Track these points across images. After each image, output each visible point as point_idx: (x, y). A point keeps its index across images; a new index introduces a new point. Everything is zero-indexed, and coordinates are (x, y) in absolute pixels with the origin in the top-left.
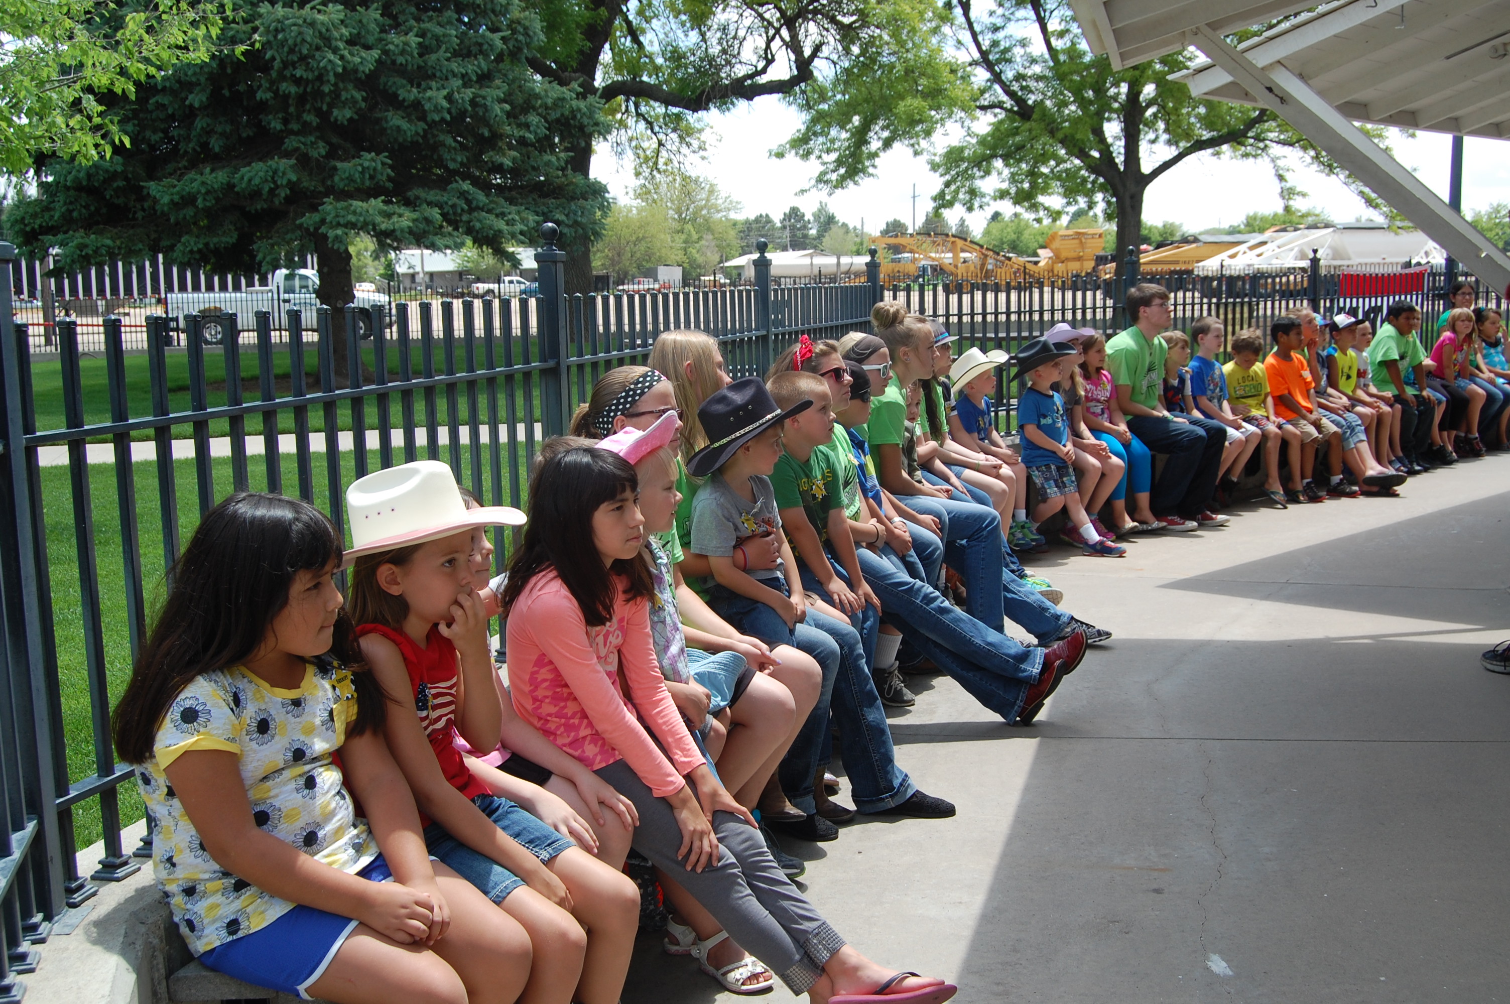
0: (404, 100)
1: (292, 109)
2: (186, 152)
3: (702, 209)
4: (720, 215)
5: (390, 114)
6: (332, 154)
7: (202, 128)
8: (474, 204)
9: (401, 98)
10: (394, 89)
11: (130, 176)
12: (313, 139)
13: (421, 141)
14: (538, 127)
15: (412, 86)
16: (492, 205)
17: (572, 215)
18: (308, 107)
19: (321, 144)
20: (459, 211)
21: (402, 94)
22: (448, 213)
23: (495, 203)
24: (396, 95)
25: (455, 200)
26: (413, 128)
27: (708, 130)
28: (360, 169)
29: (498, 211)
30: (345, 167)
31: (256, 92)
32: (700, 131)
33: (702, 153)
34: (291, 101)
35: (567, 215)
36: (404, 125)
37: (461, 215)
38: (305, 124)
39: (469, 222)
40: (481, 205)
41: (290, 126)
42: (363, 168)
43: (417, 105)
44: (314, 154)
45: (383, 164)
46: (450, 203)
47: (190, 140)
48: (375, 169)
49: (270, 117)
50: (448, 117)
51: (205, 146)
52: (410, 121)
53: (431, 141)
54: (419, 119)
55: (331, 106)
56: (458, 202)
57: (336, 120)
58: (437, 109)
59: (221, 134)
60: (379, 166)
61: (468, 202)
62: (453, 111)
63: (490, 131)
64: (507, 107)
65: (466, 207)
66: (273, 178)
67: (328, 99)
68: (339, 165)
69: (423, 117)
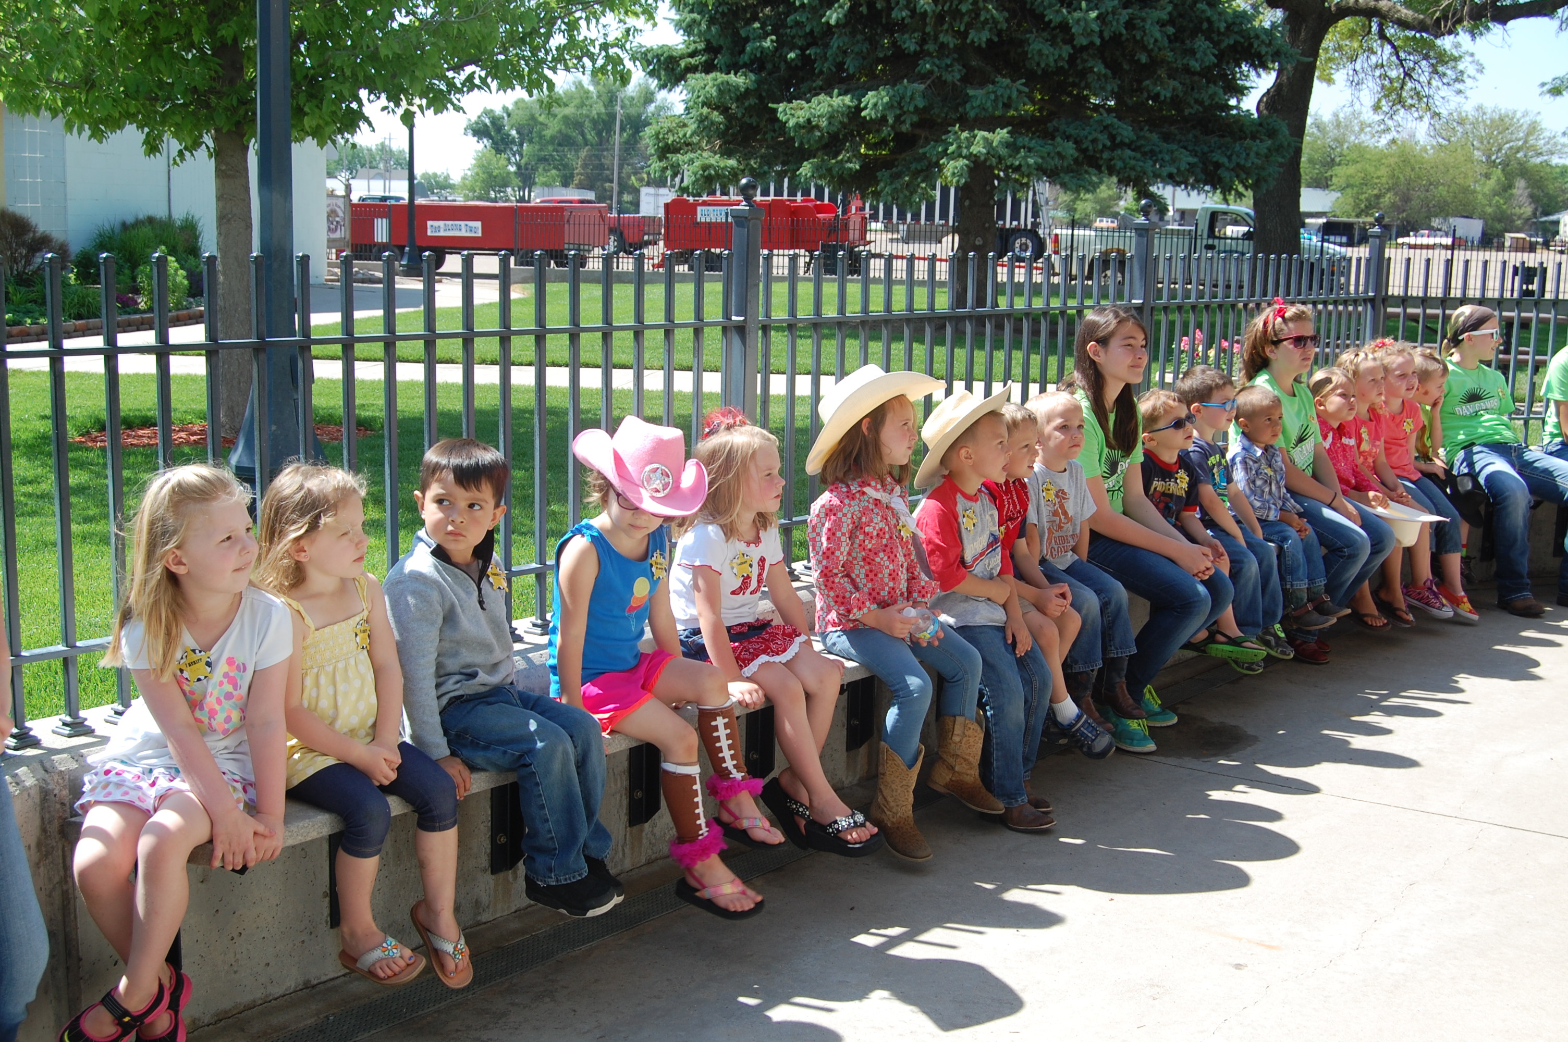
0: (1050, 21)
1: (928, 29)
2: (821, 72)
3: (1518, 150)
4: (1539, 160)
5: (1031, 37)
6: (966, 80)
7: (839, 47)
8: (1118, 139)
9: (1047, 19)
10: (1041, 9)
11: (764, 94)
12: (949, 62)
13: (1066, 66)
14: (1205, 54)
15: (1062, 6)
16: (1142, 142)
17: (1234, 157)
18: (945, 27)
19: (957, 67)
20: (1100, 147)
21: (1050, 16)
22: (1087, 149)
23: (1144, 137)
24: (1043, 16)
25: (1095, 135)
26: (1057, 53)
27: (1468, 59)
28: (992, 97)
29: (1147, 149)
30: (978, 96)
31: (893, 9)
32: (1456, 59)
33: (1458, 86)
34: (928, 20)
35: (1230, 158)
36: (1047, 49)
37: (1102, 151)
38: (943, 46)
39: (1111, 160)
40: (1127, 141)
41: (926, 47)
42: (996, 96)
43: (1064, 27)
44: (948, 77)
45: (1020, 92)
46: (1090, 138)
47: (826, 59)
48: (1010, 98)
49: (906, 36)
50: (1098, 42)
51: (840, 66)
52: (1053, 44)
53: (1080, 67)
54: (1065, 42)
55: (969, 26)
56: (1100, 136)
57: (973, 42)
58: (1088, 33)
59: (857, 53)
60: (1015, 95)
61: (1112, 138)
62: (1106, 35)
63: (1150, 56)
64: (1171, 30)
65: (1108, 144)
66: (899, 103)
67: (966, 19)
68: (971, 92)
69: (1070, 40)
